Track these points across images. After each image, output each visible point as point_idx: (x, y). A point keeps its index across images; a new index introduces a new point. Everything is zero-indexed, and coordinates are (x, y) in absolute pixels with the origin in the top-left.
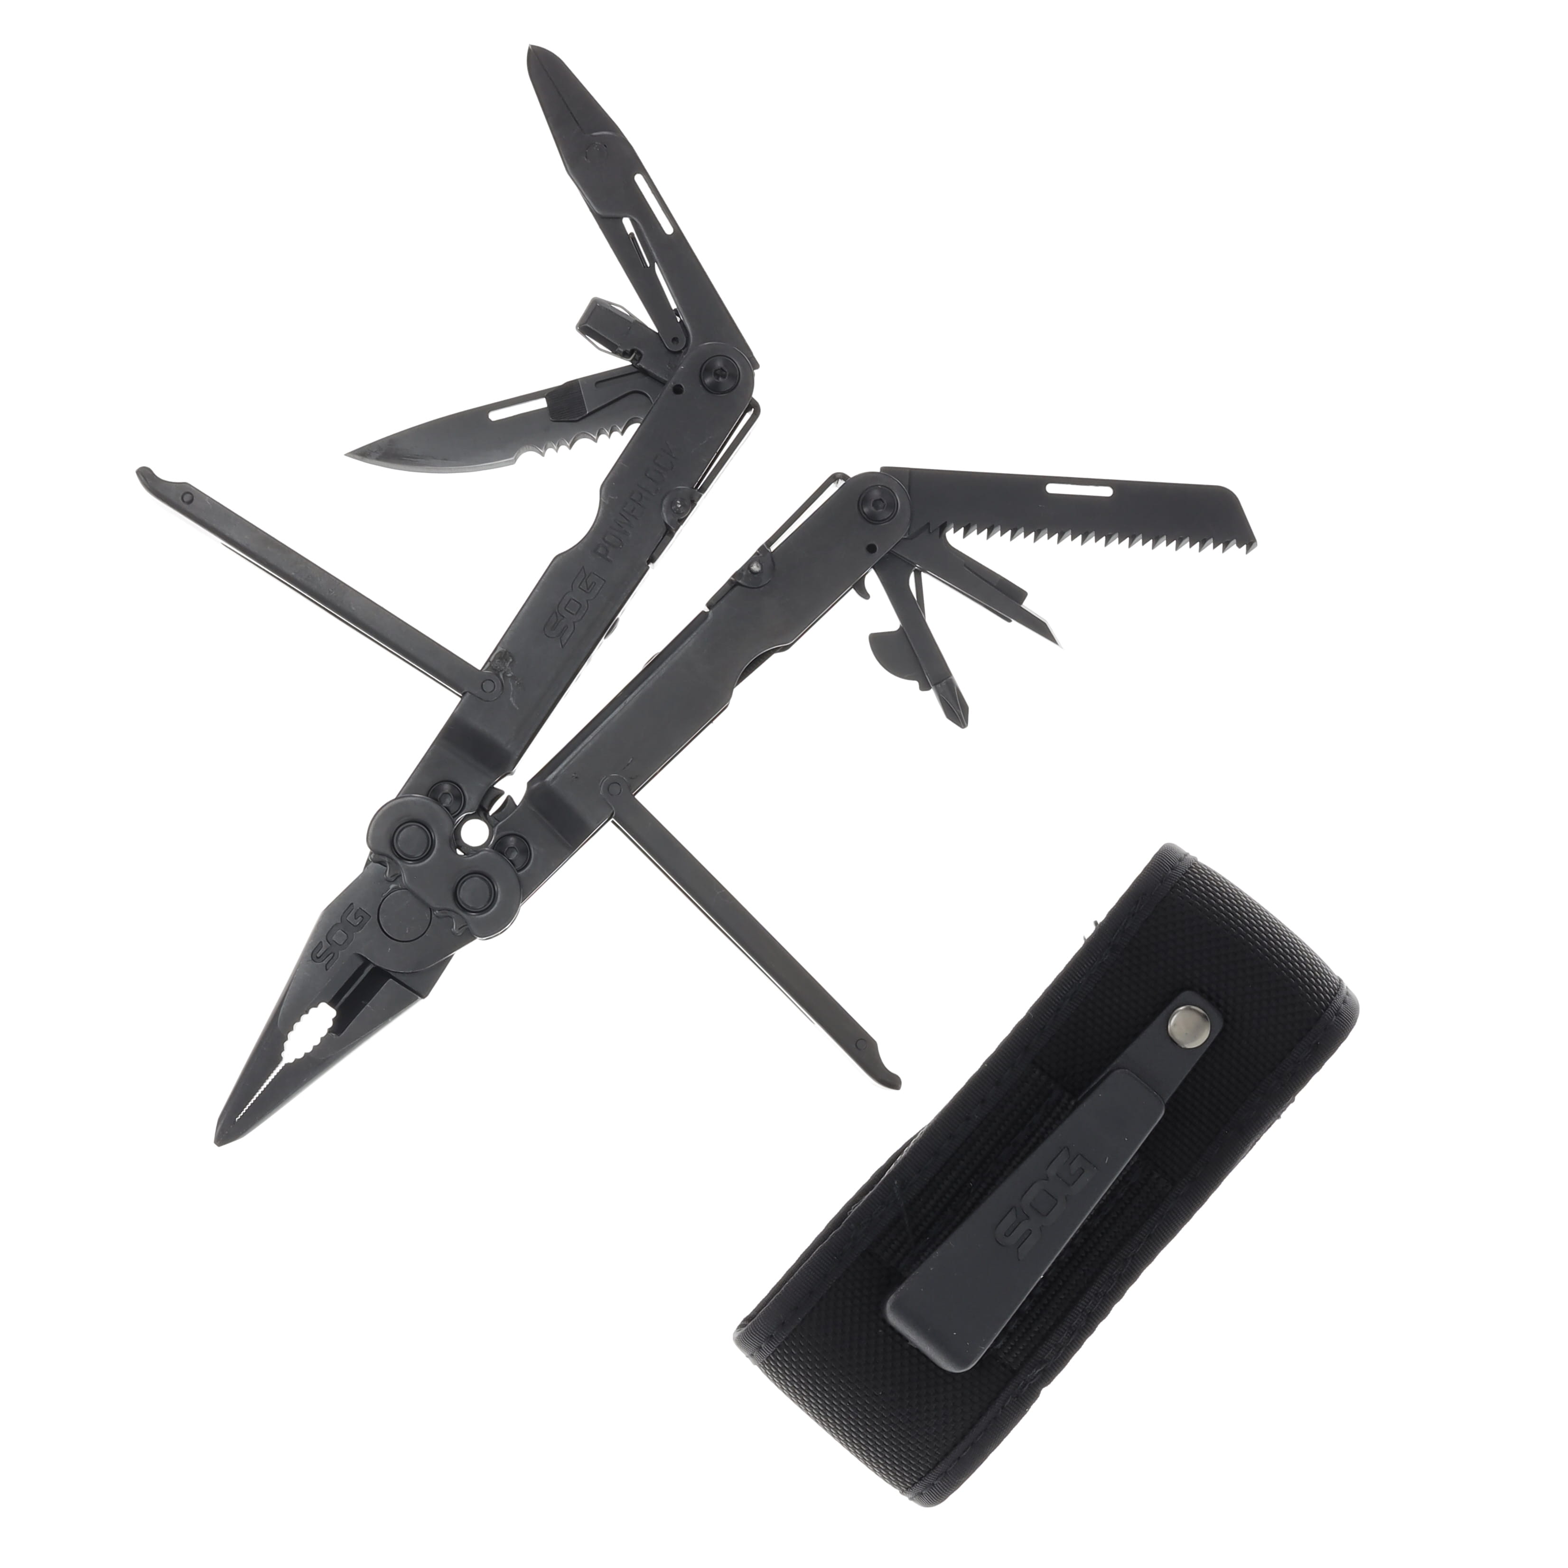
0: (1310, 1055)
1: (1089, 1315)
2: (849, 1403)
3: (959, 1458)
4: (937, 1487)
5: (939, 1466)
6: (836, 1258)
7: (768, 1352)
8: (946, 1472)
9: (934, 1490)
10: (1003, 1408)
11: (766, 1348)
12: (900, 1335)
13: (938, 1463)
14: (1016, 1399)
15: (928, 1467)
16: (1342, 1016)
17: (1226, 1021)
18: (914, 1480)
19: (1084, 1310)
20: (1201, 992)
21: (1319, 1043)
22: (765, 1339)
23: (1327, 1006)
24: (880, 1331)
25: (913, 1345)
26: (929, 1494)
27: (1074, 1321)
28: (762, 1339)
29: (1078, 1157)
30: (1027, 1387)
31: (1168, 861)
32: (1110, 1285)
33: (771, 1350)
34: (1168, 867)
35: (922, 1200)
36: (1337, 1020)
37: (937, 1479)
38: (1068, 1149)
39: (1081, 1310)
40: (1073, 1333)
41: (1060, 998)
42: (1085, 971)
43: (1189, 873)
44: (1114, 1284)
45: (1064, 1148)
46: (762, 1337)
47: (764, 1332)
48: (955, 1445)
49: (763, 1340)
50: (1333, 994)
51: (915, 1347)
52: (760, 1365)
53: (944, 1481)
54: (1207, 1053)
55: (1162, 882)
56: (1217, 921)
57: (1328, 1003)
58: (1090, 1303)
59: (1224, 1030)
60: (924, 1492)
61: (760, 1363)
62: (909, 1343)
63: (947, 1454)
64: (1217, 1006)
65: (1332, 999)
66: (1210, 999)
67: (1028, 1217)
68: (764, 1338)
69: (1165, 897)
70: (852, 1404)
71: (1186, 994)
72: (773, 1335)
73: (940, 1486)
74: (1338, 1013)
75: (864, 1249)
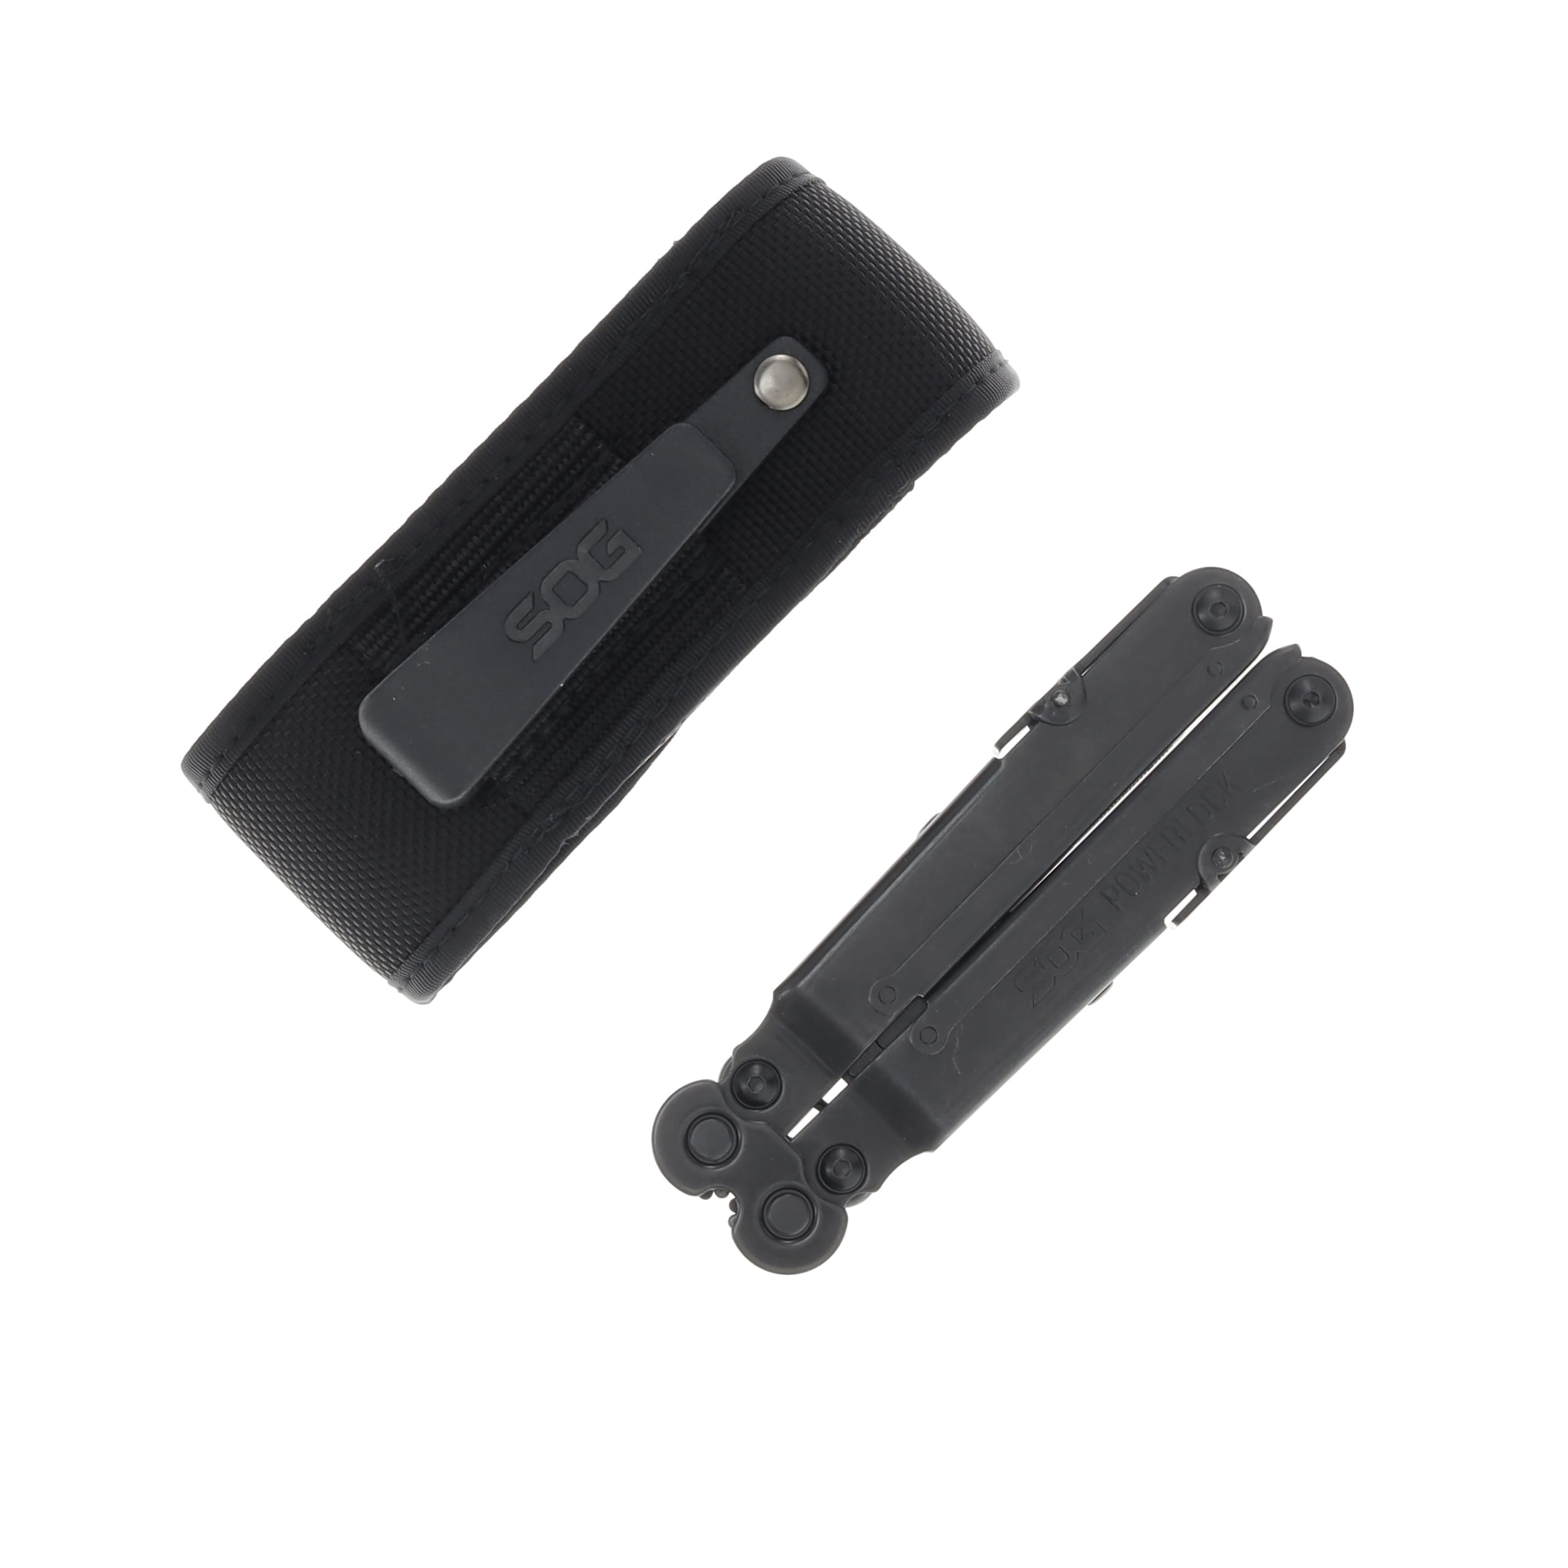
0: (936, 430)
1: (628, 747)
2: (317, 849)
3: (454, 929)
4: (426, 969)
5: (428, 939)
6: (305, 653)
7: (218, 778)
8: (438, 948)
9: (424, 974)
10: (510, 862)
11: (215, 772)
12: (384, 760)
13: (428, 935)
14: (527, 851)
15: (415, 941)
16: (985, 386)
17: (831, 379)
18: (400, 959)
19: (621, 740)
20: (803, 340)
21: (949, 415)
22: (213, 760)
23: (967, 371)
24: (358, 752)
25: (397, 772)
26: (417, 979)
27: (607, 754)
28: (209, 759)
29: (619, 533)
30: (542, 836)
31: (776, 173)
32: (657, 710)
33: (222, 775)
34: (776, 180)
35: (420, 583)
36: (977, 389)
37: (426, 957)
38: (606, 522)
39: (618, 740)
40: (606, 769)
41: (616, 332)
42: (651, 301)
43: (804, 191)
44: (662, 710)
45: (602, 520)
46: (210, 758)
47: (213, 750)
48: (449, 911)
49: (212, 761)
50: (978, 360)
51: (401, 775)
52: (211, 799)
53: (435, 960)
54: (803, 420)
55: (764, 197)
56: (831, 251)
57: (969, 368)
58: (631, 731)
59: (828, 391)
60: (411, 976)
61: (210, 796)
62: (394, 770)
63: (439, 922)
64: (823, 360)
65: (975, 364)
66: (813, 350)
67: (548, 605)
68: (213, 758)
69: (765, 216)
70: (320, 850)
71: (785, 340)
72: (224, 754)
73: (430, 967)
74: (980, 381)
75: (342, 643)
